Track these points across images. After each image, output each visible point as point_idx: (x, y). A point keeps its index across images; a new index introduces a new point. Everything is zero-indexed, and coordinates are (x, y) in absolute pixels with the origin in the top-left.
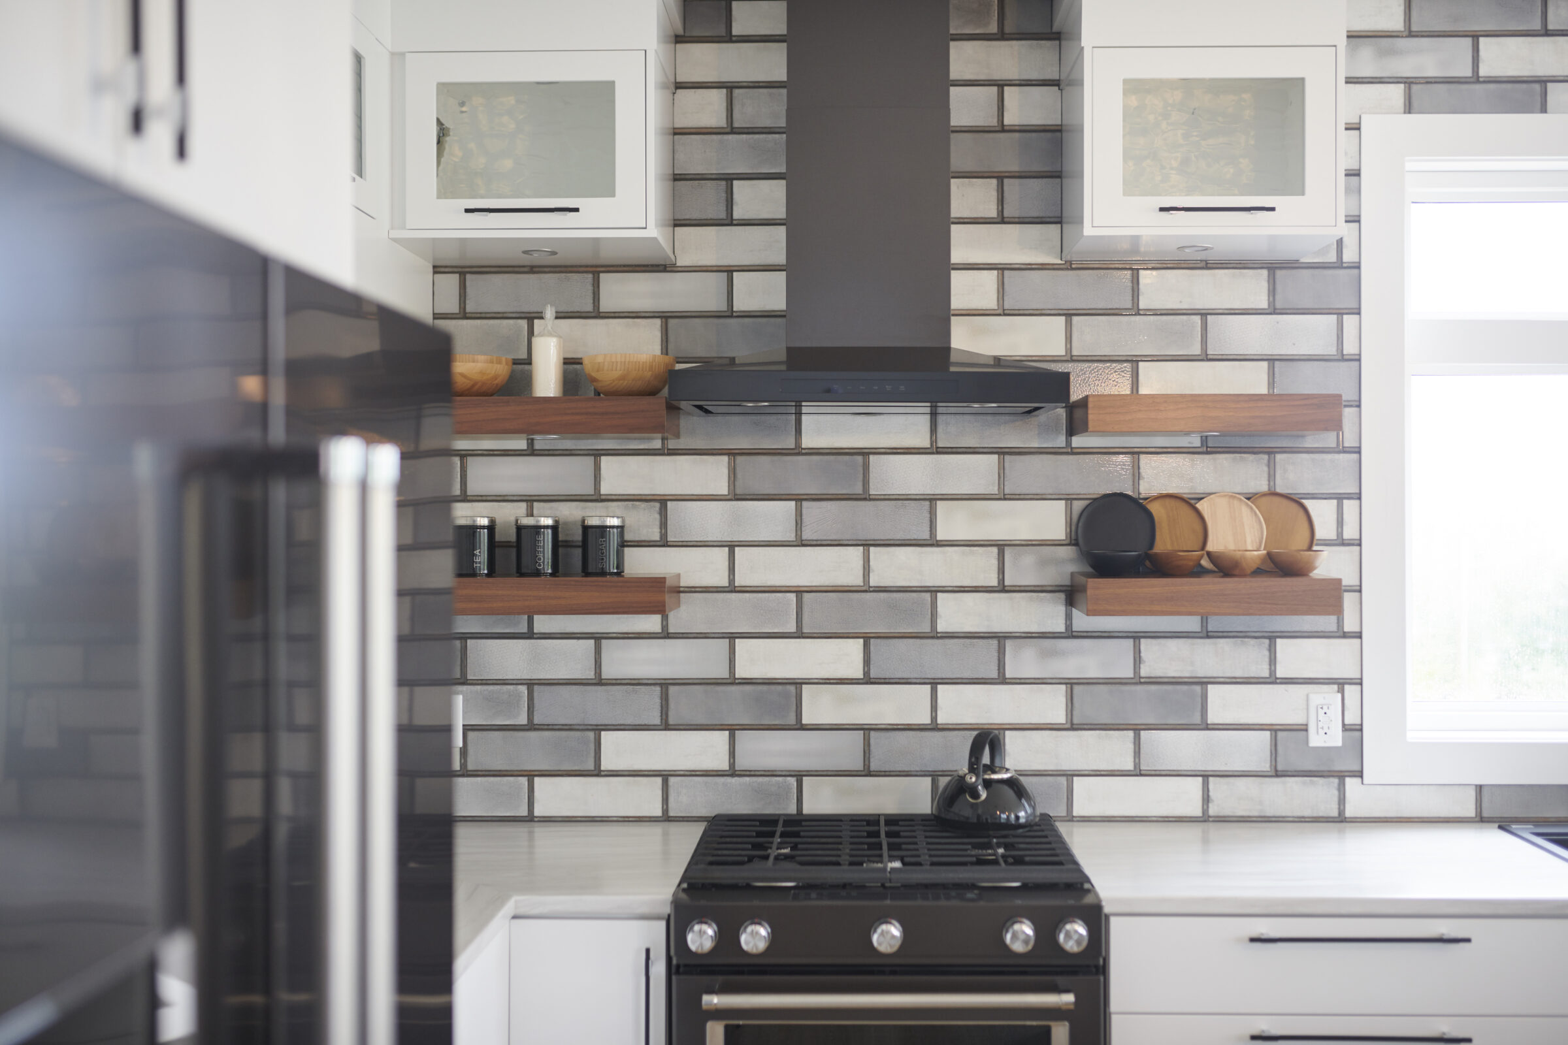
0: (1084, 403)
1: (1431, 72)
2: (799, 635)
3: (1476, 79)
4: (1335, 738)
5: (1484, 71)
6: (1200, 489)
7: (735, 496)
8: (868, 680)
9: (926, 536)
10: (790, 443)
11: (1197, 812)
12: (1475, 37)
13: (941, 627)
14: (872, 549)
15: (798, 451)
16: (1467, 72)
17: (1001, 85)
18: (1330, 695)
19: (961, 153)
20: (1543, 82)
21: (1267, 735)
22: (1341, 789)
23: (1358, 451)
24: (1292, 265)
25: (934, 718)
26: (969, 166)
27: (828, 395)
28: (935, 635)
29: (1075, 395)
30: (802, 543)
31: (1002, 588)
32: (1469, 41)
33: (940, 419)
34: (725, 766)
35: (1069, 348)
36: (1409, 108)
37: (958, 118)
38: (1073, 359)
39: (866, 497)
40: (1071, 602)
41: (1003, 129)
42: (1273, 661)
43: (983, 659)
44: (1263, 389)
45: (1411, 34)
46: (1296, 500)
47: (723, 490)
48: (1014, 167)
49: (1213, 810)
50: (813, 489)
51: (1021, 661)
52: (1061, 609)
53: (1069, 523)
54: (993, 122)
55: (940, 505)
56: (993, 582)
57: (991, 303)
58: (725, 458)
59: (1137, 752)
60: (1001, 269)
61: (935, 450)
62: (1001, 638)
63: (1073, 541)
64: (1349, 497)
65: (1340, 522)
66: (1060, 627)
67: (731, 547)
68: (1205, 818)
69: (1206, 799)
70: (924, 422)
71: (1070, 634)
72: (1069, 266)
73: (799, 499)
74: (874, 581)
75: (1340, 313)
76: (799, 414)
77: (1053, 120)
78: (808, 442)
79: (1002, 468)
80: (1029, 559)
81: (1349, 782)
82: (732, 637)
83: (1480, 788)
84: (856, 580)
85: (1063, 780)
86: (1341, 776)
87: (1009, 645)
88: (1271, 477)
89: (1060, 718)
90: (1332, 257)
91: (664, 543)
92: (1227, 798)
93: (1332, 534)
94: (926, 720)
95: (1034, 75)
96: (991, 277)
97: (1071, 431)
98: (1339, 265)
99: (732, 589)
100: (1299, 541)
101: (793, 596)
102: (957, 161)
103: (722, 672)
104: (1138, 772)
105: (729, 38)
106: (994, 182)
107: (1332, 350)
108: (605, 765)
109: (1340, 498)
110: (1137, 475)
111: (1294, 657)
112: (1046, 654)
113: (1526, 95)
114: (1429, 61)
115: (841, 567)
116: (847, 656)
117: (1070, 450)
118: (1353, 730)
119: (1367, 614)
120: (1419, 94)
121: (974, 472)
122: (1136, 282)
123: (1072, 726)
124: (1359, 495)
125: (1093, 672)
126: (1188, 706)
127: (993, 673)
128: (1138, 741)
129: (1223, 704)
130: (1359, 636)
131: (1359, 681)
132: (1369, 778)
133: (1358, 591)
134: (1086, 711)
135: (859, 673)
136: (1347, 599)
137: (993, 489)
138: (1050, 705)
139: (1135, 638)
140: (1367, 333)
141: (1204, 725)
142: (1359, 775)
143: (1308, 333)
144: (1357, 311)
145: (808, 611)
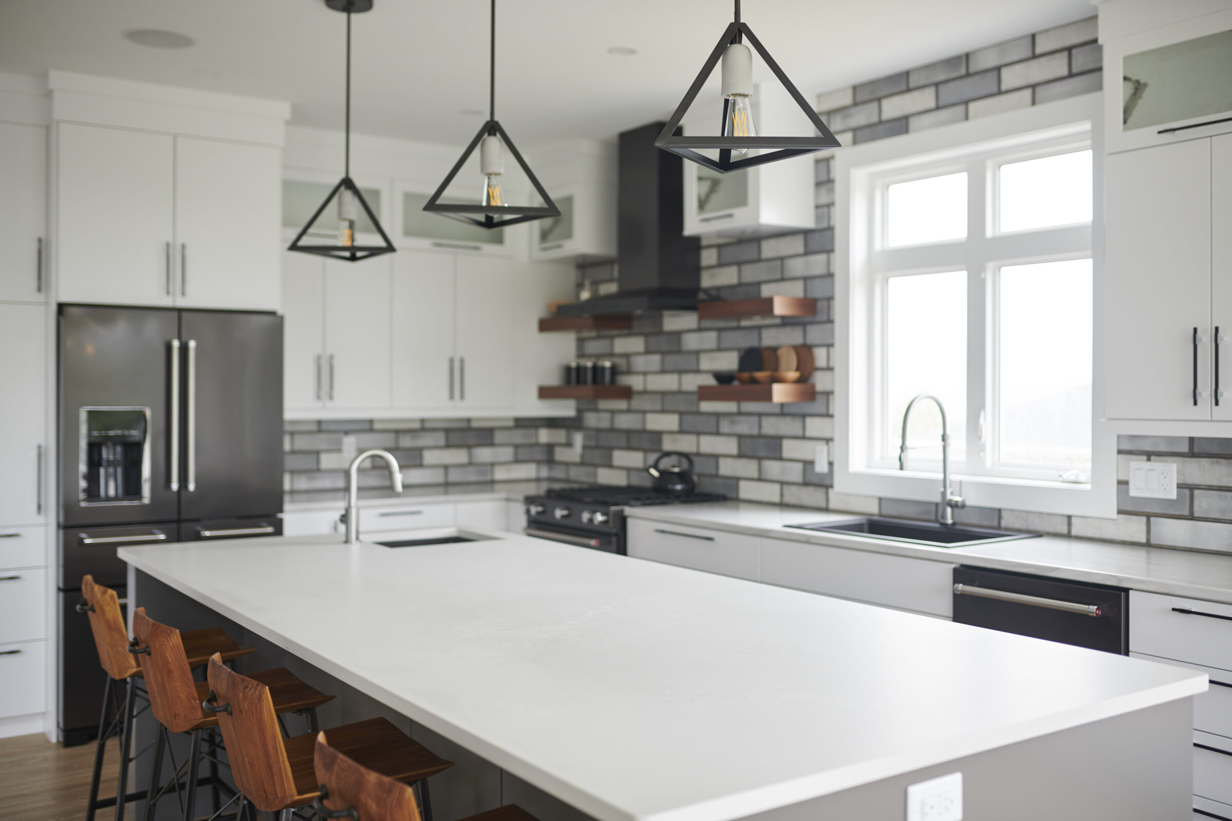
1: (863, 122)
2: (663, 412)
3: (881, 121)
4: (825, 469)
5: (883, 117)
7: (647, 352)
8: (680, 432)
9: (696, 368)
10: (660, 330)
12: (880, 100)
13: (701, 409)
14: (682, 374)
15: (662, 333)
16: (878, 119)
18: (824, 446)
20: (906, 117)
21: (801, 465)
22: (828, 494)
23: (834, 322)
24: (812, 231)
28: (698, 413)
30: (662, 372)
32: (877, 103)
36: (856, 143)
39: (680, 352)
42: (804, 428)
43: (713, 424)
45: (855, 104)
46: (809, 348)
47: (643, 349)
50: (666, 349)
51: (725, 427)
53: (739, 361)
55: (700, 355)
57: (715, 262)
58: (643, 337)
61: (700, 330)
62: (718, 415)
63: (739, 370)
64: (830, 345)
65: (826, 358)
66: (735, 410)
67: (645, 374)
69: (782, 495)
71: (740, 413)
73: (663, 353)
74: (682, 389)
75: (828, 253)
78: (665, 329)
79: (719, 337)
81: (830, 491)
82: (645, 413)
83: (880, 499)
85: (735, 482)
86: (828, 488)
87: (718, 418)
88: (805, 337)
89: (735, 452)
91: (629, 372)
92: (792, 494)
93: (823, 365)
96: (716, 249)
98: (829, 228)
99: (645, 392)
100: (808, 369)
101: (660, 395)
107: (826, 272)
108: (613, 464)
109: (828, 345)
110: (760, 339)
111: (814, 426)
112: (732, 423)
113: (900, 126)
114: (862, 117)
115: (669, 382)
116: (670, 422)
117: (739, 328)
118: (831, 464)
119: (836, 407)
120: (863, 134)
121: (709, 339)
122: (760, 246)
123: (739, 456)
124: (833, 345)
125: (746, 431)
126: (776, 450)
127: (716, 431)
128: (760, 465)
129: (789, 449)
130: (832, 416)
131: (832, 440)
132: (836, 489)
133: (833, 393)
134: (744, 449)
135: (677, 429)
136: (830, 397)
137: (717, 347)
138: (732, 446)
139: (759, 415)
140: (836, 262)
141: (781, 459)
142: (833, 487)
143: (816, 264)
144: (833, 251)
145: (665, 402)
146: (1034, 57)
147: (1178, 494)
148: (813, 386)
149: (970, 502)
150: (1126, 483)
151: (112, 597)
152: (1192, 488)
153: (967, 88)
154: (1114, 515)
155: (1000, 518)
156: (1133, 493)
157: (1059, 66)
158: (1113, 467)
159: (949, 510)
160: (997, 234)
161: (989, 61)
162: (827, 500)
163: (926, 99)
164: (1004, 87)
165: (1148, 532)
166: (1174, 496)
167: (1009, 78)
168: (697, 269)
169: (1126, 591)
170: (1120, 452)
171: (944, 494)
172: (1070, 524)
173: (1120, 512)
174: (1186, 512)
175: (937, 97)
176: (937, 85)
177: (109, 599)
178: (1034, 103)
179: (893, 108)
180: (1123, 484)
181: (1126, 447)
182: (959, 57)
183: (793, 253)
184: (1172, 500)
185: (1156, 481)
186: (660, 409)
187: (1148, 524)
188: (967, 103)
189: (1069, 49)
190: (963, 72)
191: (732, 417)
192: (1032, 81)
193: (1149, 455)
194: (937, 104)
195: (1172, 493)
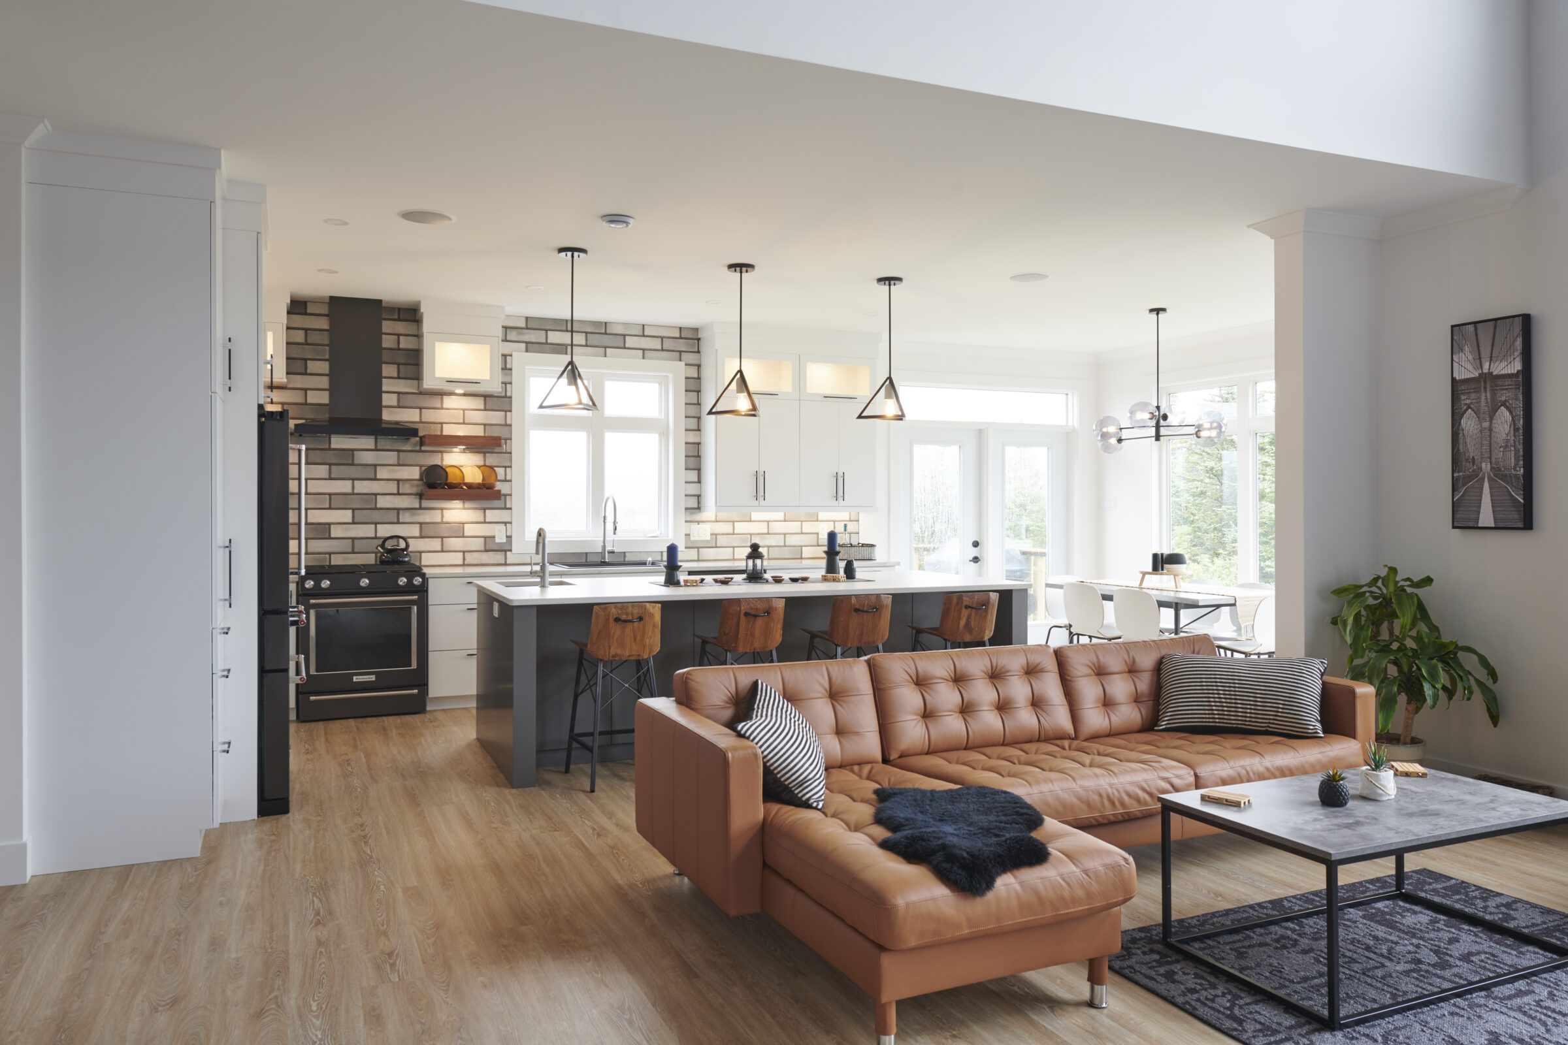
0: (424, 436)
1: (533, 340)
2: (330, 508)
3: (547, 343)
4: (504, 540)
5: (549, 341)
6: (462, 464)
8: (353, 523)
9: (373, 477)
10: (327, 446)
11: (461, 563)
12: (547, 330)
13: (378, 506)
14: (355, 481)
16: (544, 341)
17: (399, 335)
18: (502, 527)
19: (385, 356)
20: (566, 345)
21: (483, 539)
22: (506, 555)
23: (511, 453)
24: (491, 396)
25: (376, 535)
26: (389, 361)
28: (376, 509)
29: (421, 434)
30: (330, 479)
31: (399, 494)
32: (544, 332)
33: (379, 440)
35: (421, 419)
36: (527, 351)
37: (385, 345)
38: (421, 422)
39: (353, 464)
40: (421, 499)
41: (399, 349)
43: (392, 516)
44: (482, 434)
45: (528, 328)
46: (492, 468)
48: (402, 361)
49: (466, 563)
50: (335, 462)
51: (405, 517)
52: (418, 501)
53: (421, 474)
54: (396, 347)
55: (378, 468)
56: (396, 492)
57: (395, 404)
59: (442, 545)
60: (399, 393)
61: (376, 450)
62: (398, 510)
63: (421, 479)
64: (508, 467)
65: (506, 474)
66: (418, 506)
68: (464, 565)
69: (464, 559)
71: (421, 508)
72: (421, 393)
73: (330, 465)
74: (356, 491)
75: (506, 411)
76: (330, 438)
77: (416, 347)
78: (333, 446)
79: (399, 456)
80: (407, 485)
81: (508, 553)
84: (349, 490)
85: (418, 554)
86: (506, 551)
87: (401, 512)
89: (418, 534)
90: (503, 394)
92: (470, 558)
93: (503, 478)
94: (373, 536)
95: (409, 333)
96: (395, 396)
97: (421, 445)
98: (505, 397)
100: (492, 480)
101: (328, 496)
102: (384, 359)
104: (442, 551)
105: (306, 314)
106: (396, 366)
107: (504, 423)
109: (506, 467)
110: (442, 459)
111: (491, 515)
112: (413, 515)
113: (562, 349)
114: (532, 336)
115: (344, 487)
116: (346, 516)
117: (421, 451)
118: (509, 537)
119: (514, 502)
120: (530, 346)
121: (391, 457)
122: (442, 399)
123: (421, 537)
124: (511, 467)
125: (428, 520)
126: (458, 531)
127: (396, 521)
128: (442, 542)
129: (469, 530)
130: (511, 509)
131: (511, 523)
132: (514, 551)
133: (511, 495)
134: (426, 532)
135: (350, 521)
136: (508, 497)
137: (396, 463)
138: (415, 531)
139: (442, 509)
140: (514, 418)
141: (463, 536)
142: (511, 550)
143: (496, 417)
144: (511, 411)
145: (332, 501)
146: (643, 336)
147: (711, 538)
148: (496, 490)
149: (616, 550)
150: (689, 535)
152: (716, 535)
153: (606, 340)
155: (625, 556)
156: (692, 538)
157: (656, 344)
158: (684, 528)
159: (606, 555)
160: (605, 415)
161: (620, 331)
162: (506, 559)
163: (579, 339)
164: (626, 346)
165: (697, 556)
166: (709, 539)
167: (629, 342)
168: (379, 407)
170: (686, 522)
171: (604, 547)
172: (662, 556)
173: (685, 548)
174: (714, 545)
175: (586, 340)
176: (586, 333)
178: (642, 358)
179: (555, 337)
180: (687, 535)
181: (688, 519)
182: (601, 323)
183: (474, 408)
184: (707, 541)
185: (702, 533)
186: (328, 506)
187: (698, 551)
188: (605, 348)
189: (662, 338)
190: (603, 331)
191: (413, 511)
192: (642, 347)
193: (698, 522)
194: (586, 343)
195: (708, 538)
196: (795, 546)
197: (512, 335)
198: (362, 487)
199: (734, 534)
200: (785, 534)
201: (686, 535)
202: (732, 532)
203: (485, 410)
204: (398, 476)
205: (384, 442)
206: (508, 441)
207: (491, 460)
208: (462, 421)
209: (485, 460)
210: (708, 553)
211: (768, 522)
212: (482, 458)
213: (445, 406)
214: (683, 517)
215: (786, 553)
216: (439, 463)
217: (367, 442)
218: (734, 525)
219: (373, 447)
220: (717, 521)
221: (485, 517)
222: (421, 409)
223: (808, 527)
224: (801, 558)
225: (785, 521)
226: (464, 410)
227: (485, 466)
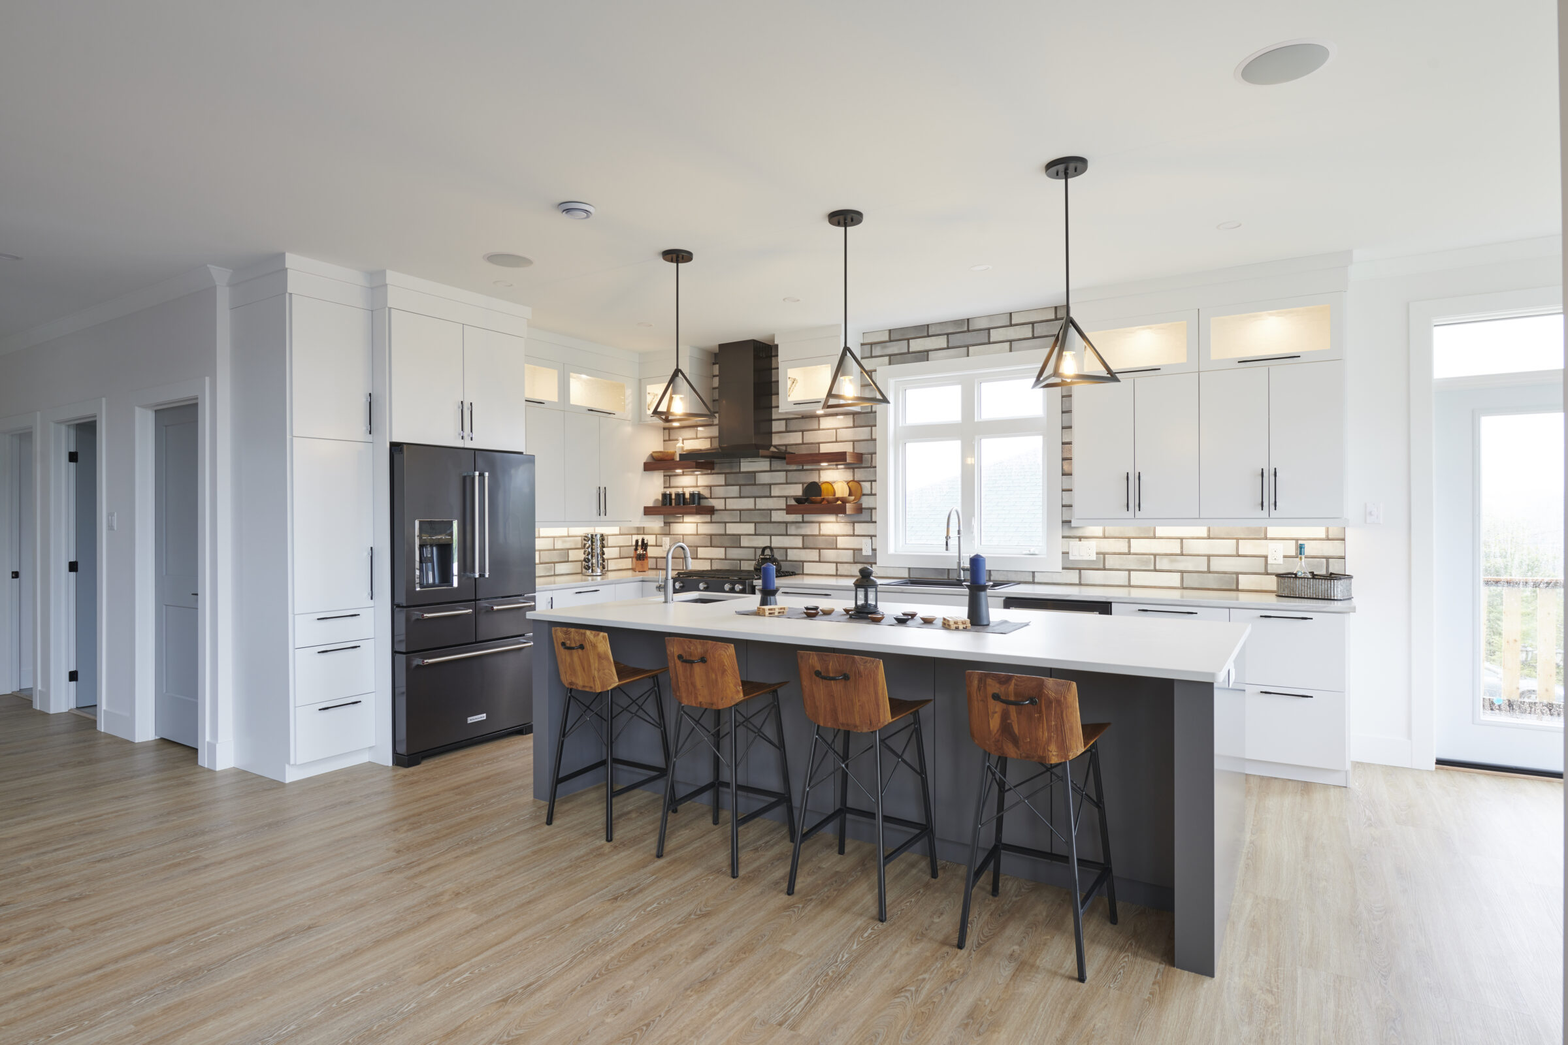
1: (896, 352)
2: (740, 522)
3: (909, 352)
4: (870, 553)
5: (911, 350)
6: (834, 480)
7: (726, 485)
8: (756, 535)
9: (769, 495)
10: (738, 471)
11: (835, 574)
12: (908, 340)
13: (773, 520)
14: (757, 499)
15: (740, 472)
16: (907, 351)
18: (868, 540)
20: (927, 351)
21: (852, 551)
23: (875, 467)
24: (859, 413)
27: (746, 456)
28: (771, 522)
30: (740, 497)
31: (787, 509)
32: (906, 341)
33: (772, 462)
34: (724, 557)
35: (803, 441)
36: (890, 364)
38: (803, 444)
39: (755, 484)
40: (802, 513)
43: (782, 529)
44: (851, 450)
45: (890, 341)
46: (858, 482)
47: (723, 483)
49: (839, 573)
50: (743, 483)
51: (792, 530)
53: (802, 491)
55: (772, 486)
56: (784, 507)
57: (784, 429)
58: (724, 475)
59: (820, 556)
61: (771, 471)
62: (786, 523)
63: (803, 496)
65: (871, 489)
66: (801, 520)
67: (725, 498)
68: (837, 575)
69: (837, 570)
70: (768, 463)
71: (803, 522)
74: (757, 508)
75: (871, 427)
78: (742, 470)
79: (786, 475)
80: (793, 501)
81: (874, 566)
82: (725, 523)
83: (909, 569)
84: (752, 507)
85: (801, 563)
86: (872, 564)
87: (788, 525)
89: (801, 546)
90: (869, 410)
91: (711, 498)
92: (842, 569)
93: (869, 492)
96: (784, 421)
98: (871, 412)
99: (725, 510)
100: (858, 495)
101: (738, 512)
103: (723, 532)
104: (820, 562)
107: (870, 438)
108: (699, 556)
109: (871, 481)
110: (819, 477)
111: (860, 528)
112: (797, 528)
113: (924, 355)
114: (894, 348)
115: (748, 503)
116: (749, 528)
117: (803, 470)
118: (874, 550)
119: (877, 516)
120: (893, 359)
121: (780, 477)
122: (819, 421)
123: (804, 548)
124: (875, 481)
125: (809, 533)
126: (832, 543)
127: (785, 533)
128: (820, 551)
129: (842, 542)
130: (875, 522)
131: (875, 536)
132: (878, 565)
133: (875, 509)
134: (807, 544)
135: (753, 532)
136: (873, 511)
137: (785, 482)
138: (798, 542)
139: (820, 523)
140: (878, 432)
141: (836, 549)
142: (875, 563)
143: (863, 433)
144: (875, 426)
145: (742, 516)
146: (1011, 325)
147: (1097, 558)
148: (861, 504)
150: (1068, 553)
151: (603, 637)
152: (1104, 554)
153: (968, 338)
154: (1061, 570)
156: (1071, 558)
157: (1026, 332)
158: (1060, 545)
159: (962, 572)
160: (980, 420)
161: (984, 324)
163: (941, 342)
164: (991, 340)
165: (1080, 578)
166: (1095, 559)
167: (995, 335)
168: (770, 433)
169: (1110, 603)
170: (1063, 537)
171: (959, 563)
172: (1034, 577)
173: (1063, 568)
174: (1101, 567)
175: (948, 342)
176: (948, 334)
177: (602, 639)
178: (1011, 351)
179: (917, 345)
180: (1065, 554)
181: (1067, 534)
182: (963, 320)
183: (845, 426)
184: (1094, 561)
185: (1084, 551)
186: (738, 520)
187: (1080, 573)
188: (968, 347)
189: (1033, 323)
190: (966, 329)
191: (798, 524)
192: (1010, 338)
193: (1080, 538)
194: (948, 345)
195: (1094, 557)
196: (1225, 573)
197: (877, 351)
198: (763, 503)
199: (1129, 553)
200: (1209, 556)
201: (1063, 553)
202: (1127, 551)
203: (854, 427)
204: (786, 493)
205: (777, 464)
206: (874, 455)
207: (860, 474)
208: (834, 440)
209: (854, 476)
210: (1092, 576)
211: (1182, 539)
212: (852, 474)
213: (821, 427)
214: (1059, 531)
215: (1210, 580)
216: (817, 480)
217: (763, 464)
218: (1129, 543)
219: (768, 469)
220: (1105, 538)
221: (854, 530)
222: (803, 431)
223: (1247, 547)
224: (1237, 590)
225: (1209, 538)
226: (836, 429)
227: (853, 481)
